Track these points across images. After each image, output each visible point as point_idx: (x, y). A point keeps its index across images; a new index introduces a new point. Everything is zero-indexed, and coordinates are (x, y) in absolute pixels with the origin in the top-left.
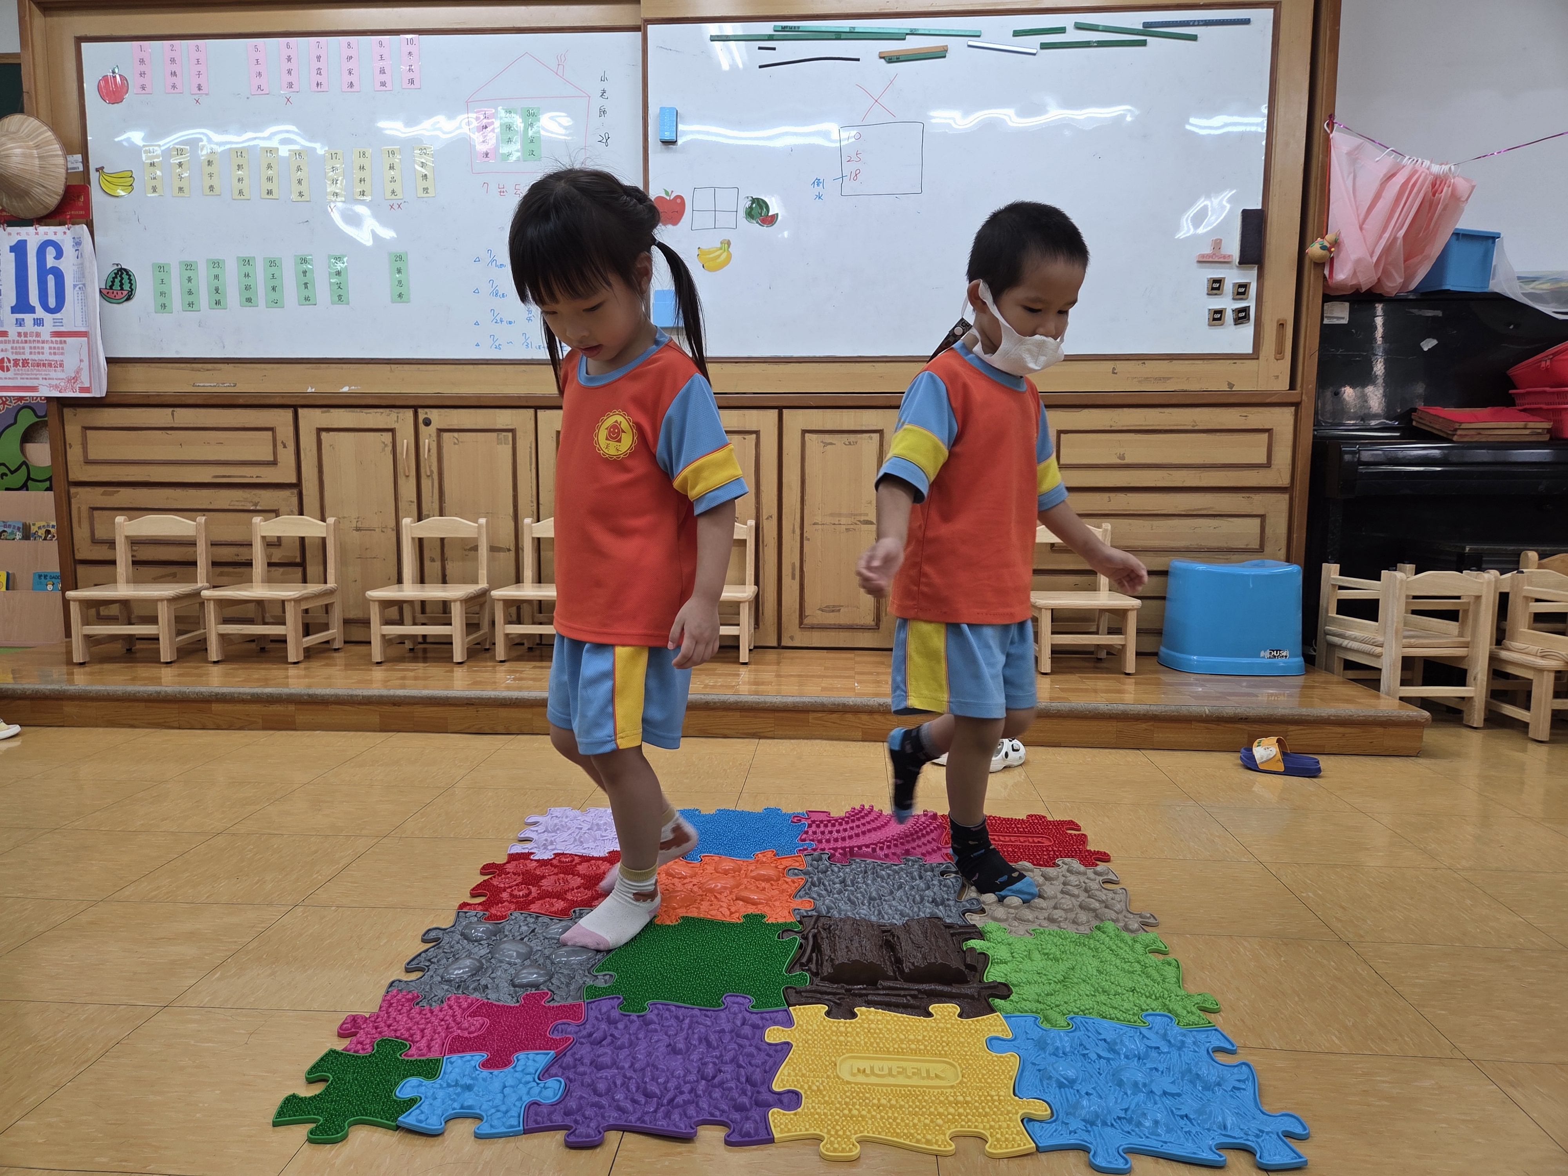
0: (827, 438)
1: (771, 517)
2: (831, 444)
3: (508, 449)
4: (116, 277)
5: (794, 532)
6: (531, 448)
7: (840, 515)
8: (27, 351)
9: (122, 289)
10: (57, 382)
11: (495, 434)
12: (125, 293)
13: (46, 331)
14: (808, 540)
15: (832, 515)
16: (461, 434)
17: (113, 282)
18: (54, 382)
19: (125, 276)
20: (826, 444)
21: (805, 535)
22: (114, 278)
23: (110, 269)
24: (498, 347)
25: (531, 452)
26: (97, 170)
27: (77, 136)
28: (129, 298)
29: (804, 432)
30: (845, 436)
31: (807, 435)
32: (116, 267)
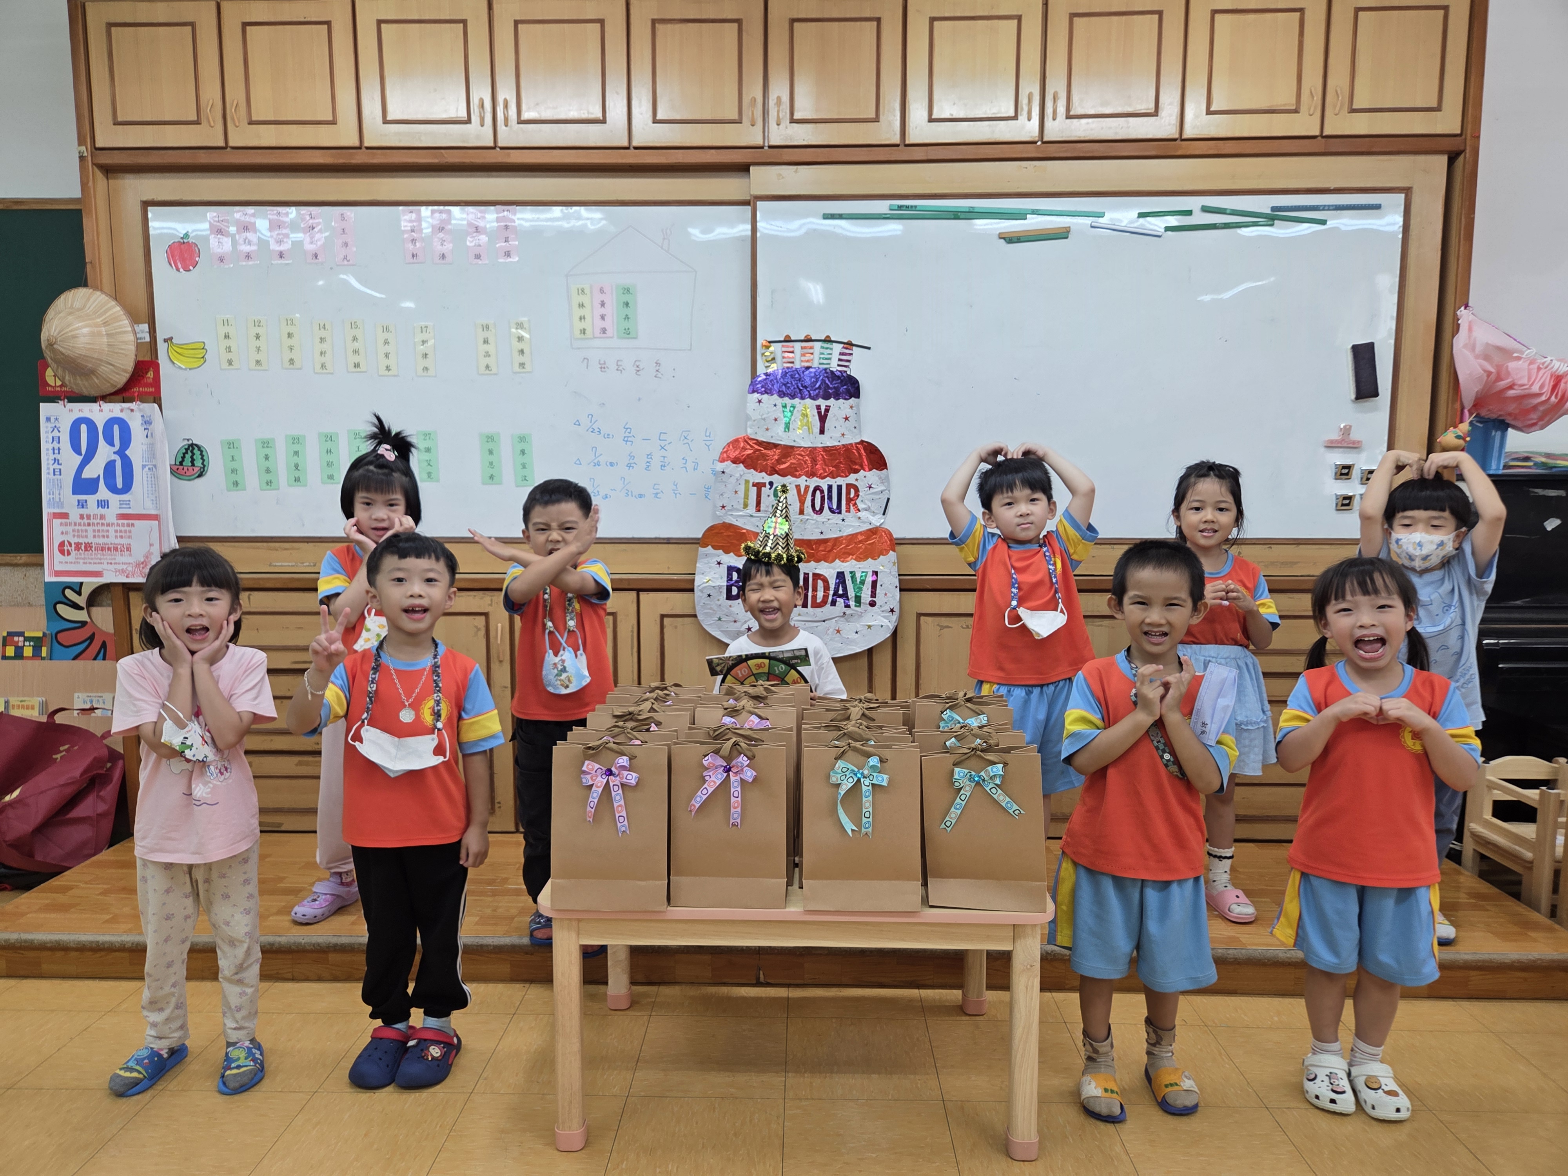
0: (944, 621)
2: (948, 627)
4: (186, 453)
6: (633, 632)
8: (90, 534)
9: (193, 465)
10: (125, 567)
12: (196, 469)
13: (111, 514)
17: (183, 458)
18: (120, 567)
19: (196, 451)
20: (942, 628)
22: (184, 454)
23: (181, 444)
25: (632, 636)
26: (165, 341)
27: (143, 307)
28: (200, 476)
29: (921, 614)
31: (922, 618)
32: (186, 442)
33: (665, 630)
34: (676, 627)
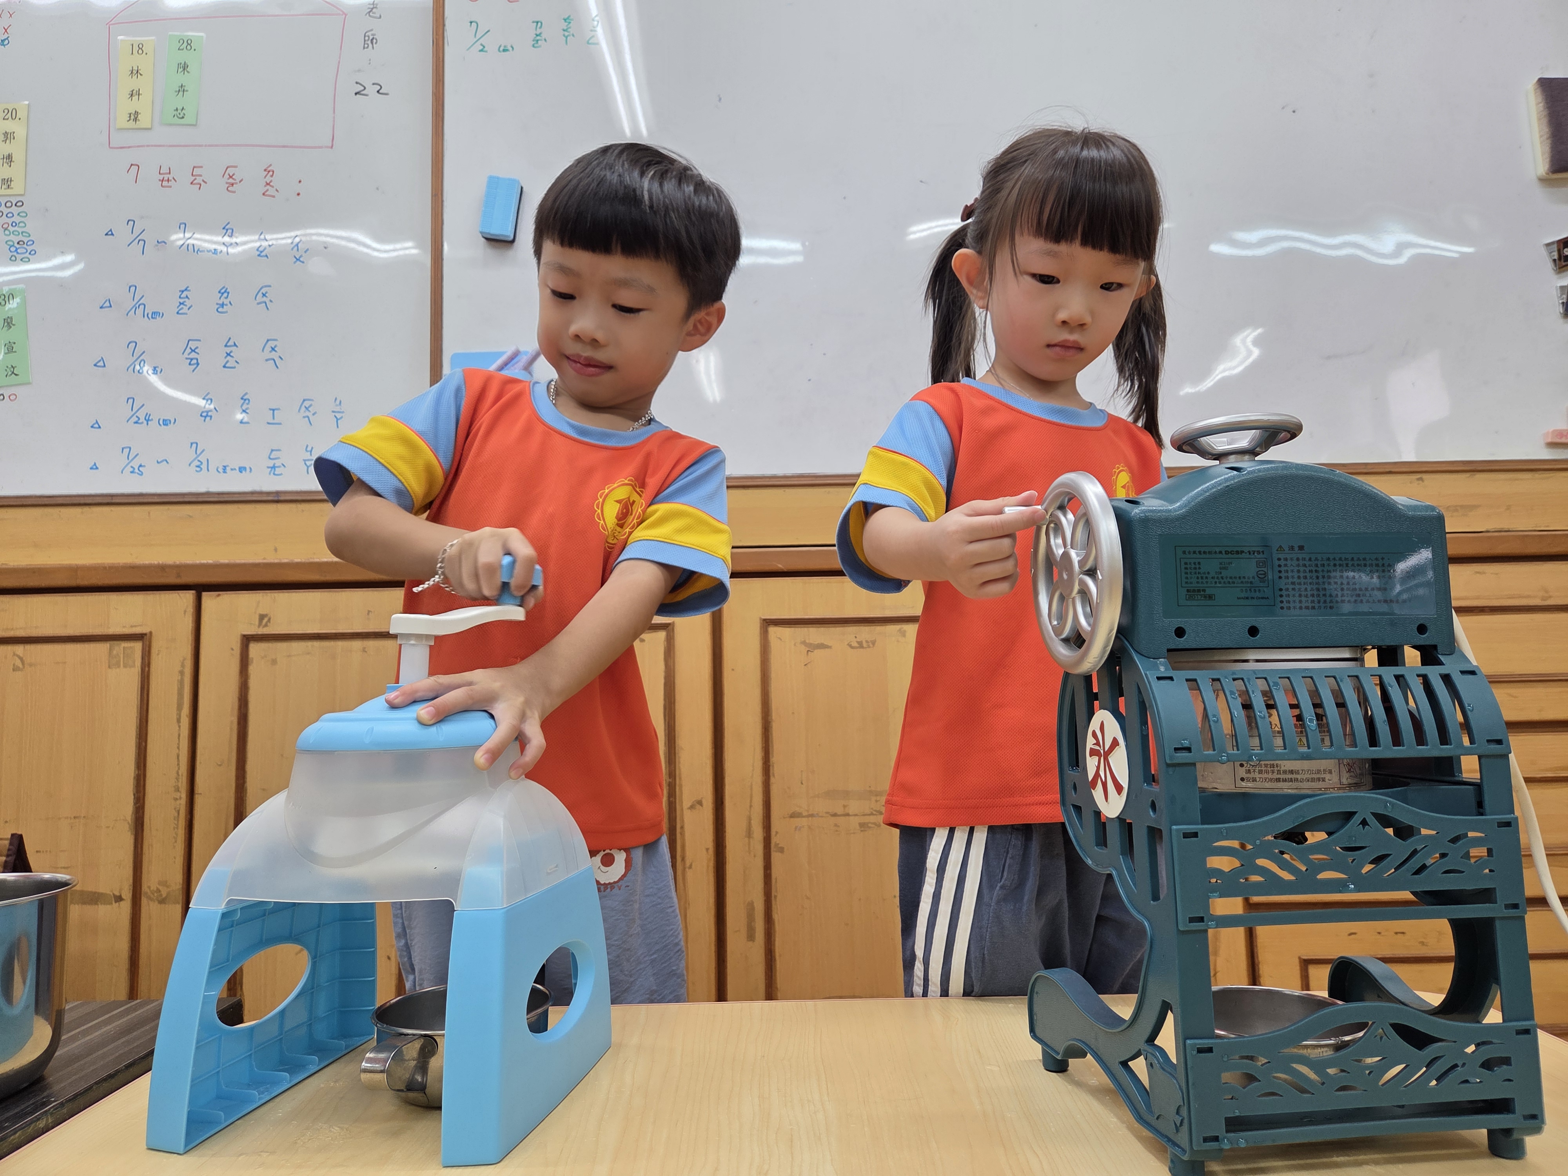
0: (814, 634)
1: (700, 803)
2: (822, 646)
3: (133, 675)
5: (749, 834)
6: (182, 673)
7: (846, 794)
11: (104, 647)
14: (781, 850)
15: (830, 794)
16: (29, 647)
20: (812, 648)
21: (774, 840)
24: (139, 470)
25: (181, 682)
29: (768, 623)
30: (852, 629)
31: (773, 630)
33: (252, 669)
34: (274, 662)
